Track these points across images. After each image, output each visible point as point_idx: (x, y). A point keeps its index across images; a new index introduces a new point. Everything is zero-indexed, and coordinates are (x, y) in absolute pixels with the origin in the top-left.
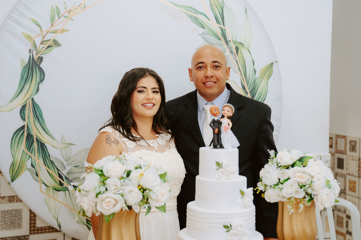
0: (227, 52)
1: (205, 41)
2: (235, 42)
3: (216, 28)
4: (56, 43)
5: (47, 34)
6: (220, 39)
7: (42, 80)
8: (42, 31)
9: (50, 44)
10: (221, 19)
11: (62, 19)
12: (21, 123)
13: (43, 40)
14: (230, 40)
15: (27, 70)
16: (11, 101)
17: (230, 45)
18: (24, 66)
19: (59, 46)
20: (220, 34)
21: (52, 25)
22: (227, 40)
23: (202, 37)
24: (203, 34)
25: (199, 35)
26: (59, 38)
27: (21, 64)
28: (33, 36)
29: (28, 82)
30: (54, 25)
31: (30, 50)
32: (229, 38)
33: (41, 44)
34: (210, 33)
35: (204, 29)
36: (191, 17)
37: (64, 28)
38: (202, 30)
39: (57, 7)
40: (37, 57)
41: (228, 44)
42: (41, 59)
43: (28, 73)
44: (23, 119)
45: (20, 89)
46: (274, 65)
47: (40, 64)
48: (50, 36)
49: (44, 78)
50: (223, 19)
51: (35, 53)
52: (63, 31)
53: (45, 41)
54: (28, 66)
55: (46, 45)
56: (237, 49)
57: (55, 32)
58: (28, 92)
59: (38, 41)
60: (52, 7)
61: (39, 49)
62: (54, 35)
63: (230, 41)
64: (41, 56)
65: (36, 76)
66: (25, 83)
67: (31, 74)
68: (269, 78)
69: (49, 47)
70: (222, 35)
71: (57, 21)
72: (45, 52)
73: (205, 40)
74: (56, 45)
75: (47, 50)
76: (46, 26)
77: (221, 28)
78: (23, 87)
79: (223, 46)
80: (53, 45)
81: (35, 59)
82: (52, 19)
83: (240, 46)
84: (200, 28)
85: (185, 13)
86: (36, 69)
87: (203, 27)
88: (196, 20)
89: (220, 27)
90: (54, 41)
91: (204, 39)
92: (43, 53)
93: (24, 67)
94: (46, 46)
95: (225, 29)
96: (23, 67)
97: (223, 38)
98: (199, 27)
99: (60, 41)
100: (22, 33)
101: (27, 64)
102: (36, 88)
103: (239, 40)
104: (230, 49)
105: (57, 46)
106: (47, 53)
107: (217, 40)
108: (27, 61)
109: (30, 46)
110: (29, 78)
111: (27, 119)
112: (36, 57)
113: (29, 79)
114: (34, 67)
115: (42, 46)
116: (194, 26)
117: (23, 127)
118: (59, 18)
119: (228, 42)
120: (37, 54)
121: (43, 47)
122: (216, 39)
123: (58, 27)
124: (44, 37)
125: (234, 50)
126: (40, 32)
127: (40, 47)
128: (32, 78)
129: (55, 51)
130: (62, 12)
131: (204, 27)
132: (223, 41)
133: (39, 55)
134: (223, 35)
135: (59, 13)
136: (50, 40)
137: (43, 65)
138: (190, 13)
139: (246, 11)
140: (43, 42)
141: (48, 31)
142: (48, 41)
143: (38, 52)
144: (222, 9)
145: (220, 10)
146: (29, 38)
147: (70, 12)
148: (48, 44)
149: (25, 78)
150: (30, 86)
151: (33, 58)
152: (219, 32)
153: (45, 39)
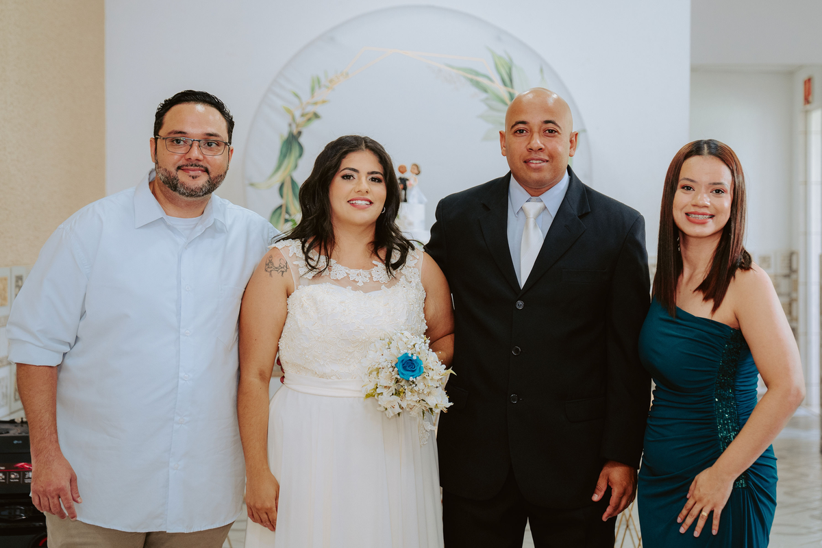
3: (503, 92)
4: (316, 116)
5: (306, 106)
7: (301, 155)
8: (301, 103)
9: (311, 117)
10: (508, 81)
11: (323, 89)
12: (278, 201)
15: (286, 145)
16: (269, 178)
18: (284, 141)
19: (319, 119)
21: (312, 96)
23: (485, 103)
24: (486, 99)
25: (481, 100)
26: (319, 109)
27: (281, 139)
28: (292, 108)
29: (287, 158)
30: (315, 96)
31: (290, 125)
33: (301, 117)
34: (495, 98)
35: (488, 93)
36: (471, 80)
37: (325, 99)
38: (484, 96)
39: (317, 77)
40: (297, 131)
42: (300, 133)
43: (287, 149)
44: (282, 195)
47: (299, 138)
48: (311, 109)
50: (511, 81)
51: (294, 127)
52: (324, 102)
54: (287, 141)
57: (316, 103)
58: (286, 169)
59: (297, 114)
60: (313, 78)
61: (299, 123)
62: (314, 107)
64: (301, 130)
65: (295, 152)
66: (283, 159)
67: (289, 149)
69: (309, 120)
71: (317, 91)
72: (304, 125)
75: (307, 123)
76: (306, 97)
77: (509, 91)
78: (281, 164)
80: (313, 118)
81: (294, 134)
82: (313, 90)
84: (482, 92)
85: (463, 76)
86: (294, 144)
87: (485, 91)
88: (477, 84)
90: (314, 113)
91: (487, 105)
92: (302, 127)
93: (284, 143)
94: (305, 119)
96: (282, 142)
99: (319, 112)
100: (284, 107)
102: (295, 164)
105: (317, 119)
106: (306, 127)
108: (285, 135)
109: (289, 120)
110: (288, 153)
111: (285, 195)
112: (295, 131)
113: (287, 155)
114: (293, 142)
115: (301, 119)
116: (474, 90)
117: (281, 207)
118: (320, 87)
120: (296, 128)
121: (303, 121)
123: (317, 98)
124: (304, 109)
126: (299, 105)
127: (299, 120)
128: (291, 153)
129: (315, 124)
130: (323, 81)
131: (487, 91)
133: (299, 129)
135: (319, 82)
136: (310, 113)
137: (302, 140)
138: (470, 76)
139: (541, 70)
140: (303, 115)
141: (308, 104)
142: (307, 114)
143: (297, 126)
144: (510, 69)
145: (508, 70)
146: (289, 111)
147: (331, 81)
148: (308, 117)
149: (283, 154)
150: (288, 164)
151: (292, 133)
152: (506, 97)
153: (305, 112)
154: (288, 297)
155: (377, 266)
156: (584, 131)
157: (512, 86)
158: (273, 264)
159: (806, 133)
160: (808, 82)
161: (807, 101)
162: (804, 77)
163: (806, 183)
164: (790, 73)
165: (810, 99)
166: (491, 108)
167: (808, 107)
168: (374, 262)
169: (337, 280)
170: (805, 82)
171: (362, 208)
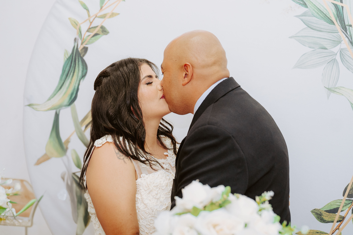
0: (343, 42)
1: (306, 27)
3: (328, 6)
4: (104, 31)
5: (94, 19)
7: (84, 75)
8: (89, 16)
9: (97, 32)
13: (91, 27)
14: (350, 24)
15: (70, 63)
16: (50, 99)
17: (350, 32)
18: (67, 57)
19: (107, 34)
20: (334, 14)
21: (101, 8)
22: (345, 24)
23: (302, 20)
24: (304, 15)
25: (297, 16)
26: (107, 23)
27: (65, 55)
28: (80, 21)
29: (69, 77)
30: (103, 8)
31: (75, 40)
32: (349, 20)
33: (88, 31)
34: (316, 14)
35: (307, 7)
37: (115, 11)
40: (82, 47)
41: (346, 31)
42: (86, 49)
43: (71, 66)
45: (60, 86)
47: (84, 55)
48: (98, 22)
49: (86, 72)
51: (80, 42)
52: (113, 15)
53: (92, 28)
54: (71, 58)
55: (92, 32)
57: (104, 16)
59: (84, 28)
61: (85, 38)
62: (102, 20)
63: (351, 26)
64: (86, 46)
65: (79, 71)
66: (66, 79)
67: (73, 67)
69: (96, 35)
70: (336, 16)
71: (107, 2)
72: (91, 41)
73: (306, 25)
74: (104, 32)
75: (94, 38)
76: (94, 10)
77: (336, 6)
78: (63, 83)
79: (336, 34)
80: (100, 32)
81: (79, 50)
82: (102, 1)
84: (300, 6)
86: (79, 62)
89: (333, 4)
90: (102, 27)
91: (304, 23)
92: (88, 43)
93: (68, 59)
94: (92, 34)
95: (342, 7)
96: (66, 59)
97: (338, 21)
98: (298, 5)
99: (108, 28)
100: (69, 19)
101: (71, 56)
102: (77, 85)
104: (350, 39)
105: (105, 34)
106: (92, 42)
107: (328, 24)
108: (70, 52)
109: (74, 34)
110: (71, 72)
112: (80, 48)
113: (70, 74)
114: (77, 60)
115: (88, 34)
119: (347, 27)
120: (82, 44)
121: (89, 36)
122: (326, 23)
123: (107, 11)
124: (91, 23)
126: (87, 17)
127: (85, 35)
128: (74, 73)
129: (102, 39)
131: (306, 4)
132: (338, 26)
133: (84, 45)
134: (338, 16)
136: (97, 27)
137: (87, 57)
141: (96, 17)
143: (83, 41)
146: (75, 24)
148: (95, 31)
149: (66, 72)
150: (70, 83)
151: (77, 49)
152: (332, 13)
153: (93, 25)
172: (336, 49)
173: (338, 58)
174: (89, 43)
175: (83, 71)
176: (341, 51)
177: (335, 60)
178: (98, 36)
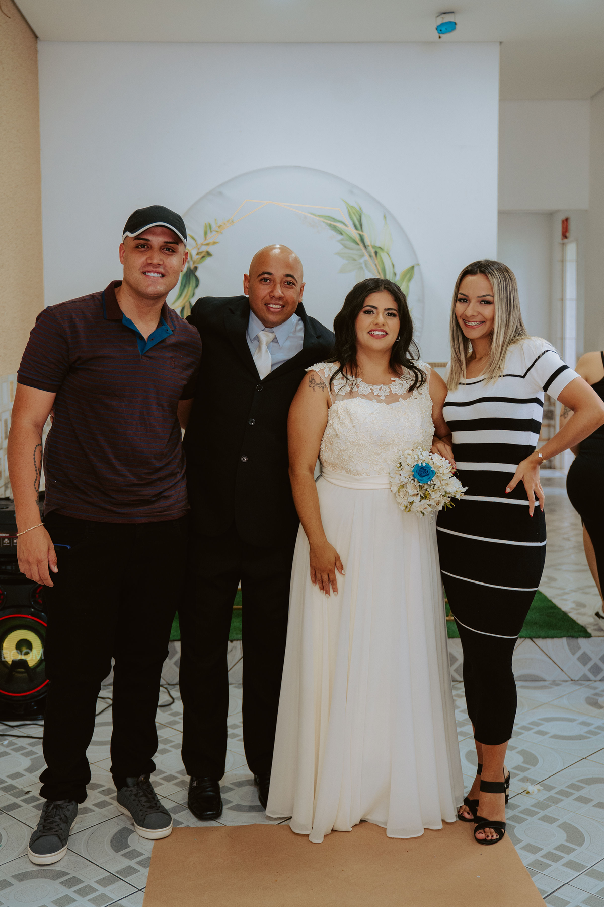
0: (365, 256)
2: (374, 247)
3: (355, 234)
4: (209, 254)
6: (358, 244)
7: (197, 286)
8: (197, 244)
10: (359, 226)
11: (214, 233)
15: (185, 277)
17: (369, 250)
21: (206, 238)
22: (365, 245)
23: (341, 243)
24: (342, 240)
25: (338, 241)
26: (210, 249)
30: (207, 238)
32: (368, 242)
33: (196, 255)
34: (348, 239)
35: (343, 235)
36: (330, 225)
37: (216, 241)
38: (340, 237)
39: (209, 224)
41: (367, 249)
42: (196, 268)
43: (186, 280)
46: (416, 269)
48: (204, 249)
50: (361, 225)
51: (192, 263)
52: (215, 243)
56: (376, 253)
57: (208, 245)
58: (186, 296)
59: (194, 253)
60: (206, 224)
62: (207, 247)
63: (369, 246)
64: (197, 265)
65: (193, 283)
68: (410, 279)
69: (203, 257)
70: (360, 240)
71: (209, 234)
75: (202, 260)
76: (200, 240)
77: (360, 235)
79: (361, 251)
80: (206, 256)
81: (192, 269)
82: (206, 233)
83: (379, 251)
84: (339, 235)
85: (323, 222)
86: (192, 277)
87: (341, 234)
88: (334, 228)
89: (358, 233)
90: (207, 252)
91: (342, 245)
94: (200, 257)
95: (363, 235)
97: (362, 243)
99: (211, 251)
102: (193, 293)
103: (378, 245)
104: (369, 253)
105: (210, 257)
106: (201, 263)
112: (192, 267)
113: (187, 285)
114: (191, 275)
115: (198, 257)
116: (333, 233)
118: (211, 232)
119: (367, 246)
120: (194, 263)
122: (355, 244)
123: (209, 240)
124: (199, 249)
125: (373, 255)
127: (195, 257)
128: (189, 284)
129: (208, 260)
130: (214, 227)
132: (362, 246)
133: (195, 265)
135: (211, 228)
137: (198, 273)
138: (329, 222)
139: (385, 217)
140: (198, 254)
141: (202, 245)
142: (202, 252)
143: (194, 262)
144: (360, 217)
145: (359, 217)
147: (220, 227)
148: (202, 255)
149: (183, 285)
150: (187, 293)
151: (190, 268)
152: (358, 239)
153: (201, 251)
154: (329, 408)
155: (394, 381)
156: (418, 265)
157: (362, 231)
158: (315, 381)
159: (563, 261)
160: (566, 221)
161: (565, 236)
162: (563, 217)
163: (562, 300)
164: (551, 215)
165: (567, 235)
166: (346, 247)
167: (566, 241)
168: (392, 379)
169: (364, 395)
170: (563, 222)
171: (378, 337)
172: (362, 260)
173: (363, 266)
174: (199, 263)
175: (196, 283)
176: (366, 262)
177: (361, 268)
178: (204, 259)
